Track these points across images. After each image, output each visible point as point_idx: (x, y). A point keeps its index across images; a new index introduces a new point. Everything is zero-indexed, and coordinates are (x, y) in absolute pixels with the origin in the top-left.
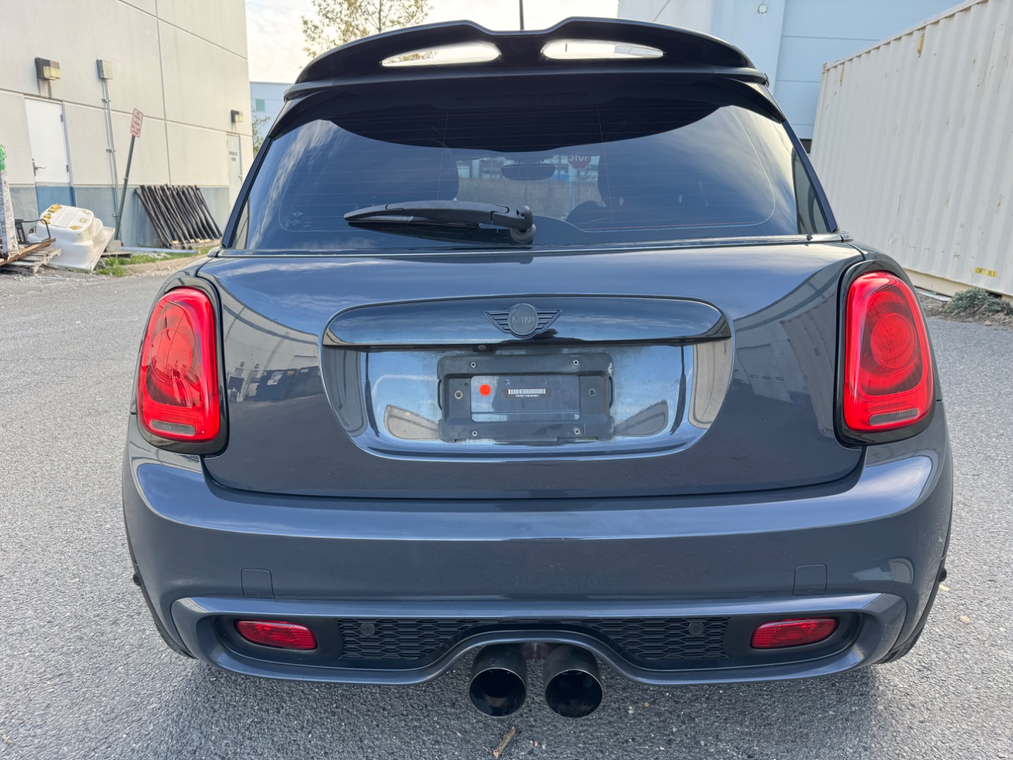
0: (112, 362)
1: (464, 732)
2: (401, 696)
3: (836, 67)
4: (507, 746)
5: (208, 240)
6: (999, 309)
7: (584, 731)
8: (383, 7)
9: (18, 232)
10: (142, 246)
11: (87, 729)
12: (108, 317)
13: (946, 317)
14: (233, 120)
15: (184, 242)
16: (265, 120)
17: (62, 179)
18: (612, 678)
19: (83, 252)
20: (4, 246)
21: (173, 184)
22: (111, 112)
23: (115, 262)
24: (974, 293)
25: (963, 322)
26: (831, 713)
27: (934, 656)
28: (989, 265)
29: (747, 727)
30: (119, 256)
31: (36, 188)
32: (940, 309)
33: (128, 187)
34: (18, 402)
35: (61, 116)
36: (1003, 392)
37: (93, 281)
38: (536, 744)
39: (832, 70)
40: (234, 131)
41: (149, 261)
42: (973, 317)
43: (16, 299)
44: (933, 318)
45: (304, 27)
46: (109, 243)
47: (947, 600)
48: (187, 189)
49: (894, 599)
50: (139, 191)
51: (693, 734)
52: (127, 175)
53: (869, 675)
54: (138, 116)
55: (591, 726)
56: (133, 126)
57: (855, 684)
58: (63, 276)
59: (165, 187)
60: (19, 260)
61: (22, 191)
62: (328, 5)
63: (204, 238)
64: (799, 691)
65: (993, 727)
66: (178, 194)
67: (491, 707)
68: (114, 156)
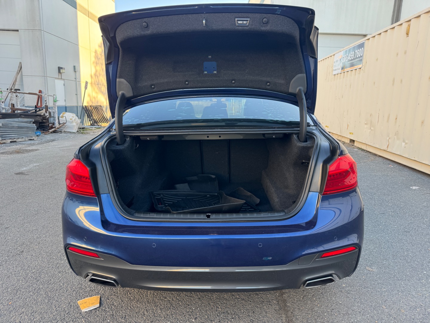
9: (58, 120)
15: (99, 124)
17: (63, 104)
19: (74, 127)
20: (55, 124)
21: (93, 105)
22: (77, 82)
23: (81, 130)
35: (64, 84)
46: (80, 124)
48: (98, 106)
50: (84, 107)
52: (83, 102)
54: (87, 83)
56: (85, 86)
58: (70, 134)
60: (58, 129)
63: (104, 123)
66: (95, 108)
68: (77, 96)
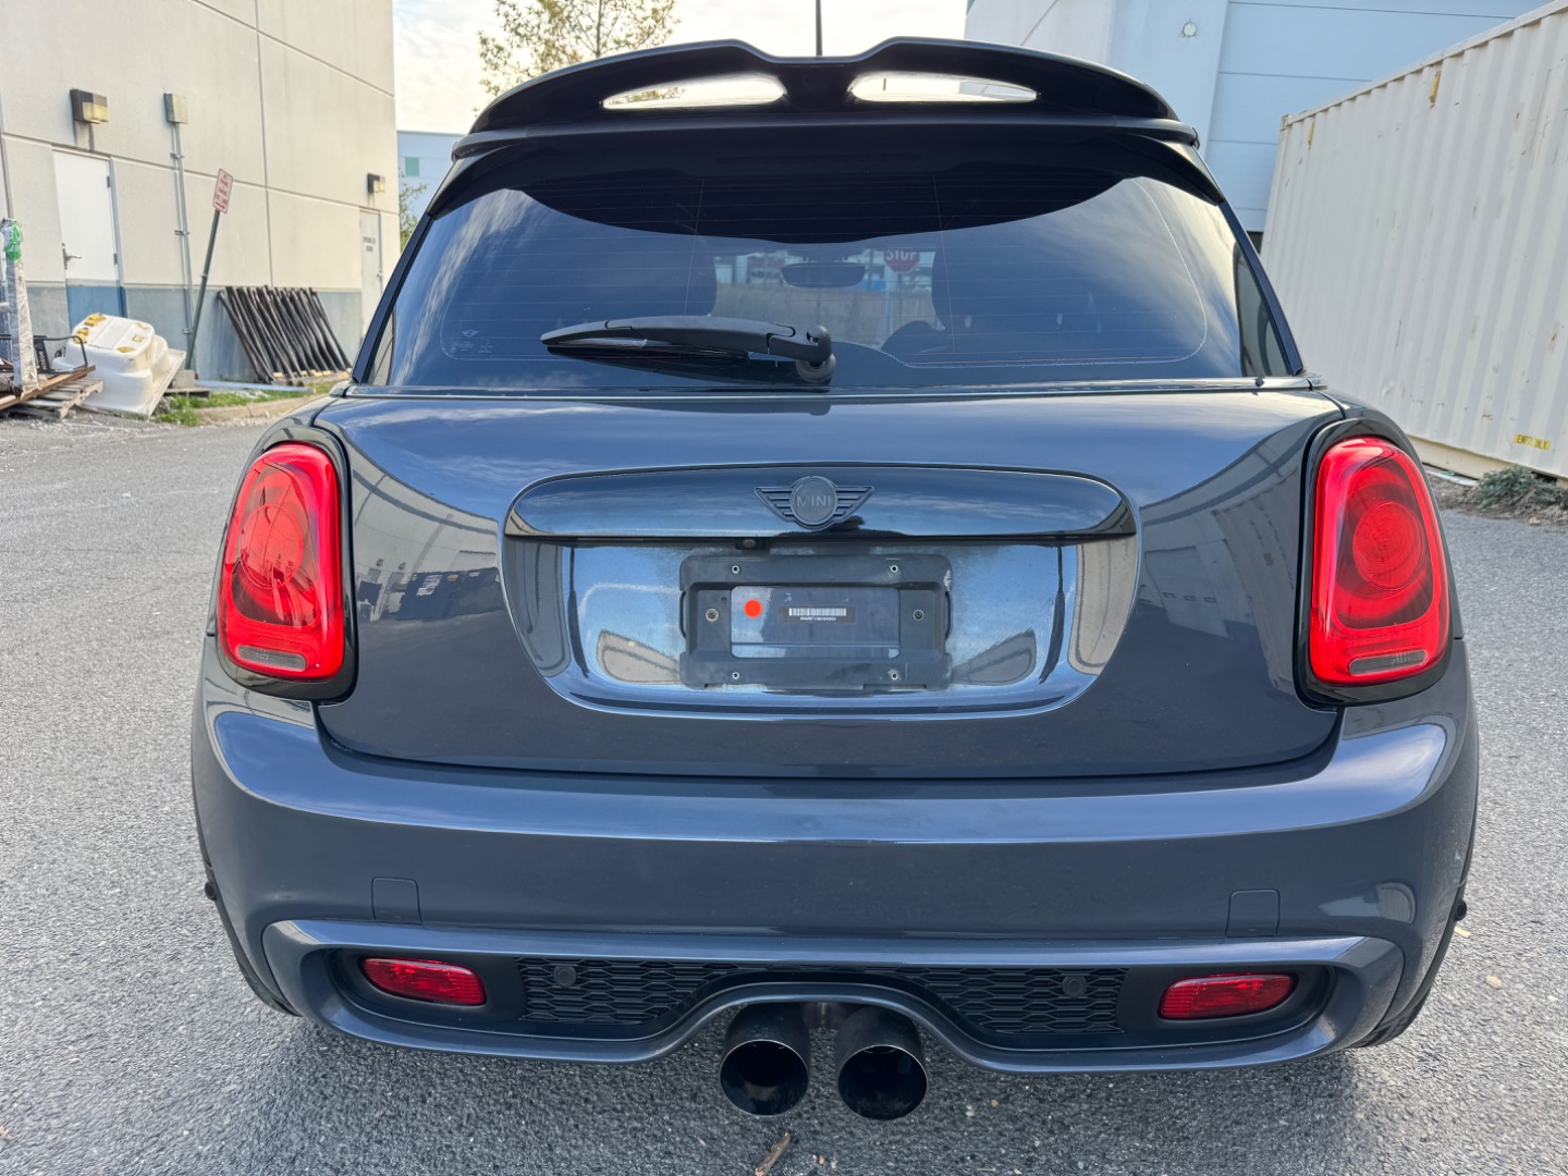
0: (177, 556)
1: (711, 1139)
2: (613, 1082)
3: (1302, 120)
4: (776, 1163)
5: (328, 372)
6: (1553, 499)
7: (896, 1142)
8: (603, 20)
9: (38, 355)
10: (226, 380)
11: (128, 1122)
12: (172, 487)
13: (1469, 510)
14: (370, 189)
15: (292, 374)
16: (419, 190)
17: (107, 275)
18: (941, 1061)
19: (137, 387)
20: (16, 376)
21: (275, 285)
22: (185, 174)
23: (185, 404)
24: (1514, 475)
25: (1496, 518)
26: (1282, 1122)
27: (1444, 1038)
28: (1537, 431)
29: (1151, 1142)
30: (192, 394)
31: (68, 288)
32: (1460, 499)
33: (207, 288)
34: (32, 615)
35: (108, 179)
36: (1556, 629)
37: (150, 433)
38: (822, 1161)
39: (1296, 126)
40: (371, 206)
41: (237, 403)
42: (1512, 511)
43: (33, 458)
44: (1449, 511)
45: (481, 48)
46: (177, 374)
47: (1466, 951)
48: (298, 294)
49: (1383, 946)
50: (225, 296)
51: (1066, 1150)
52: (207, 270)
53: (1343, 1065)
54: (225, 181)
55: (908, 1134)
56: (216, 196)
57: (1321, 1078)
58: (105, 424)
59: (264, 290)
60: (39, 398)
61: (45, 292)
62: (520, 15)
63: (322, 369)
64: (1232, 1088)
65: (1537, 1150)
66: (283, 301)
67: (753, 1100)
68: (187, 241)
